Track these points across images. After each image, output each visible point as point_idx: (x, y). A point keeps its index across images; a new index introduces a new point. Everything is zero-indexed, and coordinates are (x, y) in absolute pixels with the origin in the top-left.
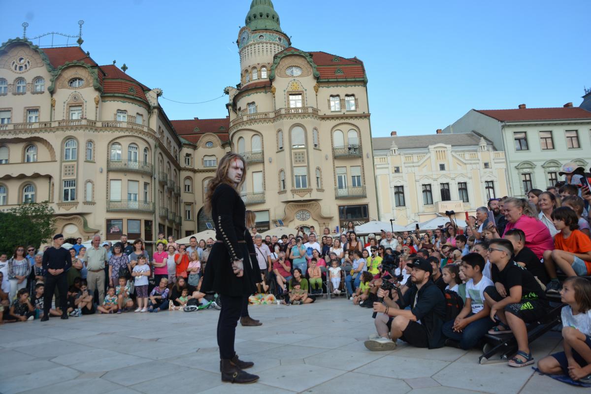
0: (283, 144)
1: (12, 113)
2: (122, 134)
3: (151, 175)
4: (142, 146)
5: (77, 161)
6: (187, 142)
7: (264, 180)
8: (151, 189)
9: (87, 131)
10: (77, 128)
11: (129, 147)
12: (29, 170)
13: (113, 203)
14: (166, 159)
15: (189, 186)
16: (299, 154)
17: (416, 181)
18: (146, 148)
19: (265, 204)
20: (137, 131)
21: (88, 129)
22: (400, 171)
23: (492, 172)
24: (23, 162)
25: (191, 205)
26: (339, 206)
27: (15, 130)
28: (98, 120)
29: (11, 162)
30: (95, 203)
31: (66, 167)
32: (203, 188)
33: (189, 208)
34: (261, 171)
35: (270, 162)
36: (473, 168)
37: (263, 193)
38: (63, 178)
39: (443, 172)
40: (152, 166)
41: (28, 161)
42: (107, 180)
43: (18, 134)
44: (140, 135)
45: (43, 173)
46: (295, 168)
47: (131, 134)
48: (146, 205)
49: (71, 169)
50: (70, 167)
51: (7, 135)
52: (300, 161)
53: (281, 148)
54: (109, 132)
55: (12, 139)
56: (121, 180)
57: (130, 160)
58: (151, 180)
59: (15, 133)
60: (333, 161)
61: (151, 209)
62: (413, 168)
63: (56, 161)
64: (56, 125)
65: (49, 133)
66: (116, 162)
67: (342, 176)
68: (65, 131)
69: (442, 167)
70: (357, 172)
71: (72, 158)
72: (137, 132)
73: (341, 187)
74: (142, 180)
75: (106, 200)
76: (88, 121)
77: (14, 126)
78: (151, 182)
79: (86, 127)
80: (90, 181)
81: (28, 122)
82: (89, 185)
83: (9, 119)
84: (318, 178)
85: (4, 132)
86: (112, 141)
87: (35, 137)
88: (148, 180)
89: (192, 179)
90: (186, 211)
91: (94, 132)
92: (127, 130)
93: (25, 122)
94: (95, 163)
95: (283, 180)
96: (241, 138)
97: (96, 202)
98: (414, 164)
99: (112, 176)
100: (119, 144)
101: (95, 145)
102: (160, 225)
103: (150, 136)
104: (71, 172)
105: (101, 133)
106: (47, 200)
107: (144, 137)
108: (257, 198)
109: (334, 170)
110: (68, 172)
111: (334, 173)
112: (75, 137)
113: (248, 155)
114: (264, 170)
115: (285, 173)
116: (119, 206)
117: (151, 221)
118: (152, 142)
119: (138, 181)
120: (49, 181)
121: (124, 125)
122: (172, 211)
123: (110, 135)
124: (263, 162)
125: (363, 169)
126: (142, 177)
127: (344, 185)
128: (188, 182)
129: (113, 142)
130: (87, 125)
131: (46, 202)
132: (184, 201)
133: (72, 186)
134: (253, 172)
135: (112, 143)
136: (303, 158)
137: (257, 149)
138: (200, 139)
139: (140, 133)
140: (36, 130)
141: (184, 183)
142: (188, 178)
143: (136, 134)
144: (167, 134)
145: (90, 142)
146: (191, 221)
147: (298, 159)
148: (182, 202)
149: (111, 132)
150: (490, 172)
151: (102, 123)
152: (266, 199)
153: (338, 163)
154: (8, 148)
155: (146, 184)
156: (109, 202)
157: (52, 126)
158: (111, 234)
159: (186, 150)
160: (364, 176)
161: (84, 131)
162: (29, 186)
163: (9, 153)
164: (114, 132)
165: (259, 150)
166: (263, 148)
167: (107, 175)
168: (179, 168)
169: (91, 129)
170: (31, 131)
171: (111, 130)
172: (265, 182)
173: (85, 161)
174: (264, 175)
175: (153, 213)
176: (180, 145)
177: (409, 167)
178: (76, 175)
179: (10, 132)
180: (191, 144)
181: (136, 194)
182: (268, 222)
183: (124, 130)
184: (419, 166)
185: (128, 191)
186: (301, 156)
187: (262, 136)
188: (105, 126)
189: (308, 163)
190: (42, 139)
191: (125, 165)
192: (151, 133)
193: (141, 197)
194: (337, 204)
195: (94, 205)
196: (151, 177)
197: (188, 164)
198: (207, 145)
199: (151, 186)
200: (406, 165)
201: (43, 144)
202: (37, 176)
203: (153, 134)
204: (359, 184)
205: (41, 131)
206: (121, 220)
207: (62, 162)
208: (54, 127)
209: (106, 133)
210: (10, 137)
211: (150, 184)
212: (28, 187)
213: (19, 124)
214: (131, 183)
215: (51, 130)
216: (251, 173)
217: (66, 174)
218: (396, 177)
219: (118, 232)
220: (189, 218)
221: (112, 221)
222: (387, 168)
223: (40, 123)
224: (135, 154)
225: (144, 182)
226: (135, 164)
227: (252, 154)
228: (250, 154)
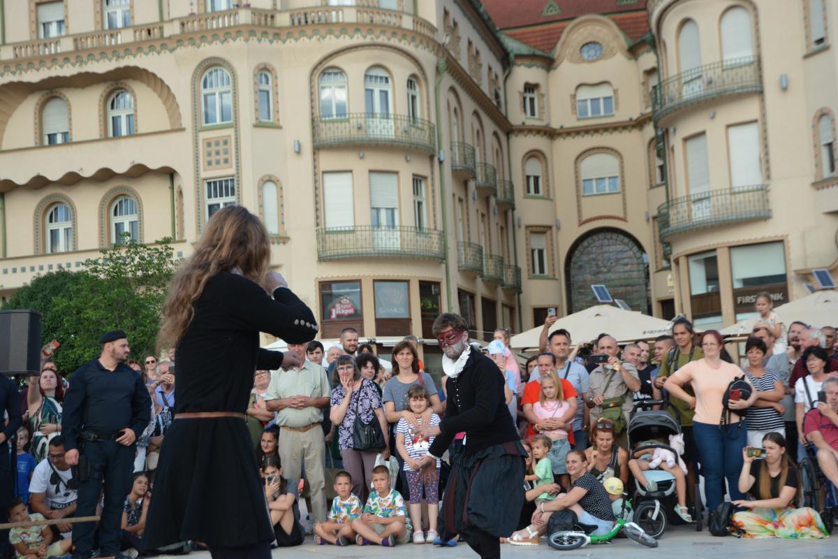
0: (826, 28)
1: (66, 7)
2: (345, 41)
3: (430, 155)
4: (401, 71)
5: (236, 126)
6: (524, 49)
7: (766, 146)
8: (433, 191)
9: (254, 41)
10: (228, 34)
11: (366, 76)
12: (120, 158)
13: (334, 237)
14: (469, 105)
15: (536, 179)
18: (414, 76)
19: (770, 221)
20: (384, 28)
21: (256, 36)
24: (106, 138)
25: (544, 233)
27: (79, 53)
28: (279, 7)
29: (76, 137)
30: (288, 238)
31: (209, 145)
32: (577, 182)
33: (539, 242)
34: (755, 121)
35: (785, 89)
37: (764, 190)
38: (203, 175)
40: (431, 128)
41: (116, 134)
42: (315, 174)
43: (86, 63)
44: (394, 42)
45: (153, 165)
47: (368, 40)
48: (421, 239)
49: (221, 148)
50: (217, 144)
51: (62, 67)
53: (820, 41)
54: (310, 38)
55: (73, 77)
56: (351, 171)
57: (371, 114)
58: (432, 166)
59: (79, 60)
61: (436, 248)
63: (183, 130)
64: (172, 30)
65: (159, 53)
66: (333, 122)
68: (199, 47)
71: (223, 120)
72: (384, 32)
74: (407, 169)
75: (315, 228)
76: (255, 12)
77: (75, 40)
78: (432, 173)
79: (250, 31)
80: (270, 180)
81: (106, 27)
82: (270, 190)
83: (60, 23)
85: (54, 58)
86: (320, 63)
87: (127, 68)
88: (422, 168)
89: (545, 157)
90: (533, 251)
91: (271, 42)
92: (357, 30)
93: (99, 28)
94: (280, 127)
95: (830, 145)
96: (686, 21)
97: (288, 236)
99: (328, 161)
100: (339, 71)
101: (276, 77)
102: (461, 293)
103: (421, 42)
104: (222, 157)
105: (291, 43)
106: (169, 234)
107: (404, 45)
108: (748, 205)
110: (214, 158)
112: (224, 61)
113: (710, 74)
114: (764, 115)
115: (833, 120)
116: (349, 245)
117: (438, 284)
118: (428, 57)
119: (397, 173)
120: (168, 184)
121: (350, 17)
122: (493, 253)
123: (313, 48)
124: (760, 93)
126: (408, 161)
128: (534, 168)
129: (325, 69)
130: (253, 25)
131: (167, 241)
132: (524, 222)
133: (227, 195)
134: (729, 126)
135: (321, 68)
137: (739, 53)
138: (563, 36)
139: (394, 34)
140: (127, 49)
141: (523, 170)
142: (534, 154)
143: (382, 39)
144: (467, 30)
145: (264, 71)
146: (547, 278)
148: (520, 227)
149: (315, 38)
151: (292, 16)
152: (771, 207)
154: (68, 100)
155: (417, 180)
156: (323, 234)
157: (167, 33)
158: (333, 322)
159: (524, 74)
161: (247, 40)
162: (122, 198)
163: (70, 114)
164: (324, 37)
165: (747, 54)
166: (759, 46)
167: (315, 160)
168: (507, 130)
169: (265, 34)
170: (116, 51)
171: (315, 32)
172: (767, 154)
173: (255, 126)
174: (765, 131)
175: (441, 259)
176: (506, 60)
178: (234, 165)
179: (66, 57)
180: (538, 53)
181: (393, 210)
182: (782, 278)
183: (351, 30)
185: (371, 202)
187: (755, 9)
188: (300, 22)
190: (145, 71)
191: (359, 128)
192: (422, 33)
193: (406, 217)
195: (284, 243)
196: (432, 157)
197: (533, 113)
198: (585, 56)
199: (433, 185)
201: (148, 85)
202: (139, 172)
203: (429, 34)
205: (139, 49)
206: (357, 282)
207: (197, 130)
208: (170, 38)
209: (304, 41)
210: (68, 71)
211: (429, 180)
212: (121, 202)
213: (86, 36)
214: (376, 178)
215: (163, 46)
216: (723, 128)
217: (210, 163)
219: (350, 315)
220: (542, 270)
221: (334, 286)
223: (136, 29)
224: (384, 94)
225: (414, 175)
226: (386, 124)
227: (723, 70)
228: (719, 71)
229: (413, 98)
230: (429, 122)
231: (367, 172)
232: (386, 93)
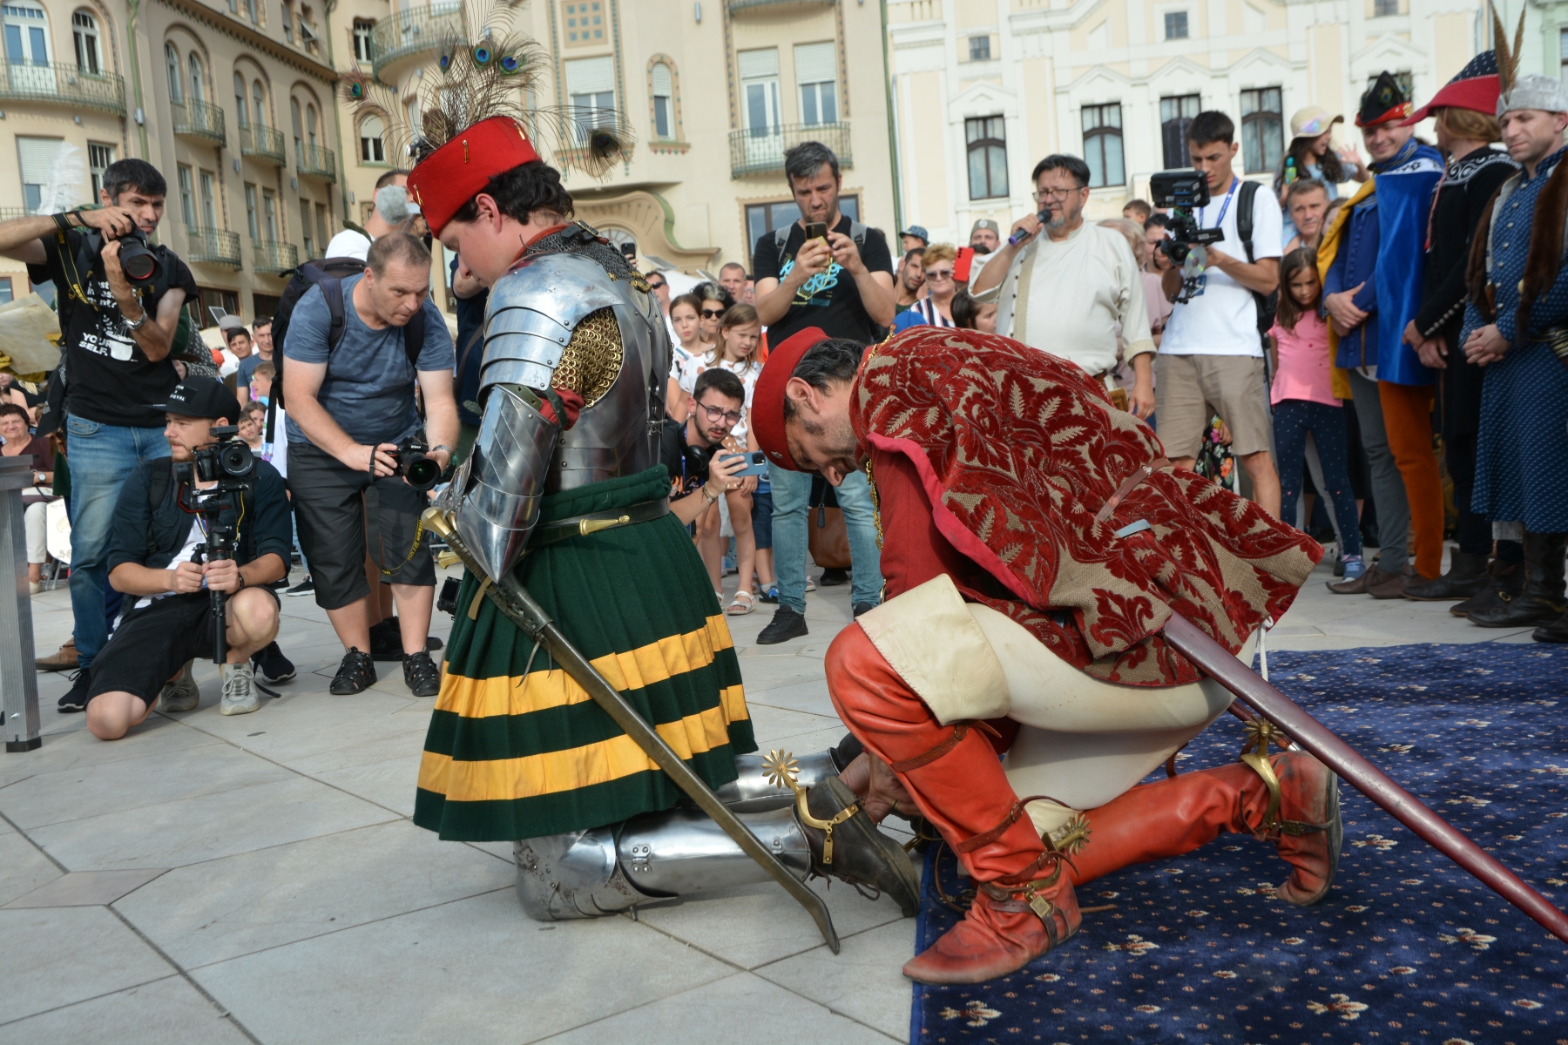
15: (377, 142)
16: (583, 9)
17: (1056, 93)
18: (86, 9)
22: (993, 52)
23: (1409, 33)
26: (748, 207)
36: (1317, 21)
39: (1178, 46)
40: (123, 82)
46: (569, 66)
52: (586, 36)
57: (17, 60)
58: (124, 130)
60: (726, 28)
62: (1046, 37)
67: (762, 87)
69: (1177, 25)
70: (820, 64)
73: (759, 130)
74: (76, 134)
78: (125, 139)
84: (660, 100)
88: (105, 133)
98: (1053, 21)
109: (729, 66)
111: (730, 75)
119: (61, 138)
125: (843, 52)
126: (78, 124)
127: (770, 122)
128: (372, 128)
132: (358, 199)
136: (597, 21)
141: (357, 131)
142: (372, 111)
147: (579, 29)
148: (353, 203)
150: (1399, 33)
153: (744, 36)
155: (98, 150)
160: (845, 82)
168: (331, 78)
177: (1033, 31)
184: (1072, 27)
185: (24, 178)
186: (590, 14)
189: (617, 42)
194: (737, 199)
196: (123, 120)
200: (1019, 25)
204: (830, 118)
211: (120, 148)
214: (28, 145)
218: (974, 79)
222: (939, 42)
224: (37, 34)
225: (89, 141)
226: (41, 74)
227: (431, 17)
228: (425, 17)
229: (91, 40)
230: (116, 73)
231: (13, 139)
232: (42, 30)
